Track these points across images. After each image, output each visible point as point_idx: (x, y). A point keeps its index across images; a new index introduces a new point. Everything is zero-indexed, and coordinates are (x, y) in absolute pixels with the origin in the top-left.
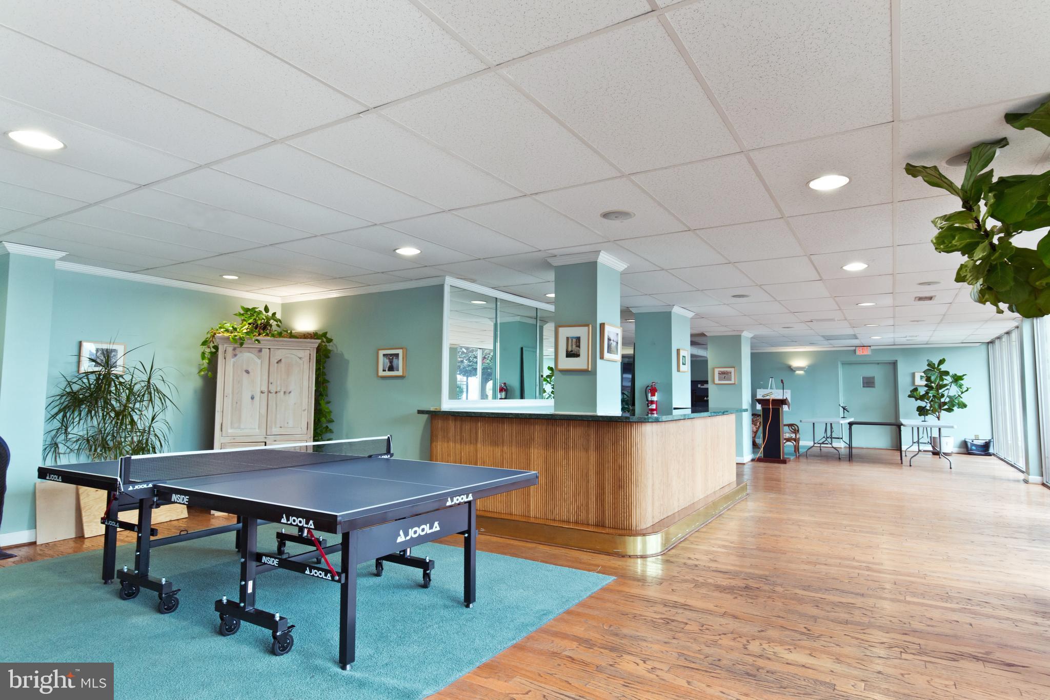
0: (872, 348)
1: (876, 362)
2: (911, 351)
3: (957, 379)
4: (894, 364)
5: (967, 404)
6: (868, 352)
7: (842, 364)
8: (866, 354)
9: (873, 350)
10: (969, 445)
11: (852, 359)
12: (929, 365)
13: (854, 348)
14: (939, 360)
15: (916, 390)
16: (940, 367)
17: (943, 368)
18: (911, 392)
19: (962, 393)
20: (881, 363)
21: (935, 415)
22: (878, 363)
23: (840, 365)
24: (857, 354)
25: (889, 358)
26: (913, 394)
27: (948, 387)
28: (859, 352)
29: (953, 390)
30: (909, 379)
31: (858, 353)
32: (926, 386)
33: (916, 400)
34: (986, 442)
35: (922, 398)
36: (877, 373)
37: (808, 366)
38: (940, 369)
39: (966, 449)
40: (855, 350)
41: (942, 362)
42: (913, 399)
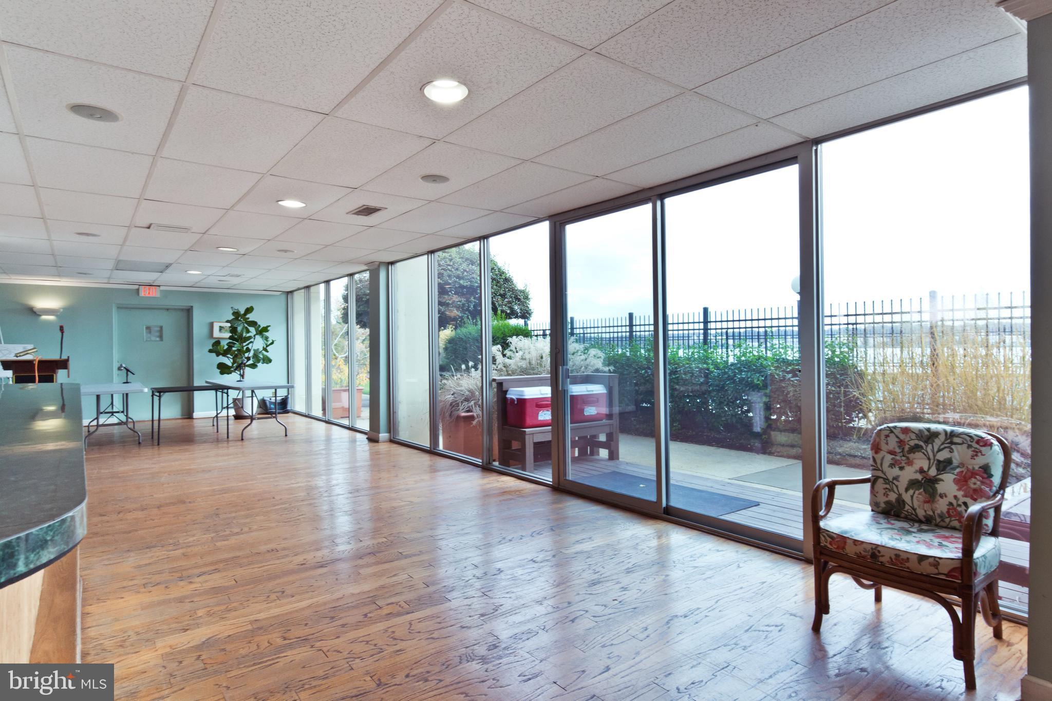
0: (162, 288)
1: (165, 307)
2: (211, 297)
3: (262, 331)
4: (189, 311)
5: (271, 358)
6: (155, 293)
7: (118, 308)
8: (154, 296)
9: (162, 291)
10: (268, 404)
11: (134, 301)
12: (234, 314)
13: (136, 287)
14: (245, 308)
15: (217, 343)
16: (247, 316)
17: (251, 317)
18: (213, 346)
19: (267, 346)
20: (172, 309)
21: (239, 373)
22: (168, 309)
23: (114, 310)
24: (140, 295)
25: (183, 303)
26: (216, 348)
27: (252, 340)
28: (143, 292)
29: (258, 344)
30: (205, 330)
31: (142, 294)
32: (230, 338)
33: (218, 355)
34: (283, 399)
35: (225, 353)
36: (167, 321)
37: (63, 309)
38: (248, 318)
39: (266, 409)
40: (138, 290)
41: (249, 310)
42: (214, 355)
